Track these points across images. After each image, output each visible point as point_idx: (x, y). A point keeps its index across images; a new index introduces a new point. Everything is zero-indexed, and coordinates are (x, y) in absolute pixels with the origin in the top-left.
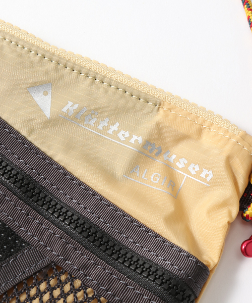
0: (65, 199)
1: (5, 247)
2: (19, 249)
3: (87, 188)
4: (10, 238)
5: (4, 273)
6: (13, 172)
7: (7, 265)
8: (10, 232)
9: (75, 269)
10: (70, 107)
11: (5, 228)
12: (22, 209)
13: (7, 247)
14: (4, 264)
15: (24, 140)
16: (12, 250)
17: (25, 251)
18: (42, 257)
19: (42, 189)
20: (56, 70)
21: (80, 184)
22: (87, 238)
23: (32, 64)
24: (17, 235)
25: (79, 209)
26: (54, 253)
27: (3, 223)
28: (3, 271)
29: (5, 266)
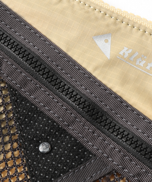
0: (122, 122)
1: (77, 157)
2: (88, 159)
3: (139, 114)
4: (80, 150)
5: (77, 176)
6: (82, 99)
7: (79, 171)
8: (80, 146)
9: (131, 176)
10: (125, 51)
11: (77, 143)
12: (89, 128)
13: (78, 157)
14: (76, 170)
15: (90, 76)
16: (82, 160)
17: (92, 160)
18: (105, 165)
19: (104, 113)
20: (115, 24)
21: (133, 110)
22: (139, 152)
23: (97, 19)
24: (86, 148)
25: (133, 129)
26: (115, 162)
27: (75, 139)
28: (76, 175)
29: (77, 171)
